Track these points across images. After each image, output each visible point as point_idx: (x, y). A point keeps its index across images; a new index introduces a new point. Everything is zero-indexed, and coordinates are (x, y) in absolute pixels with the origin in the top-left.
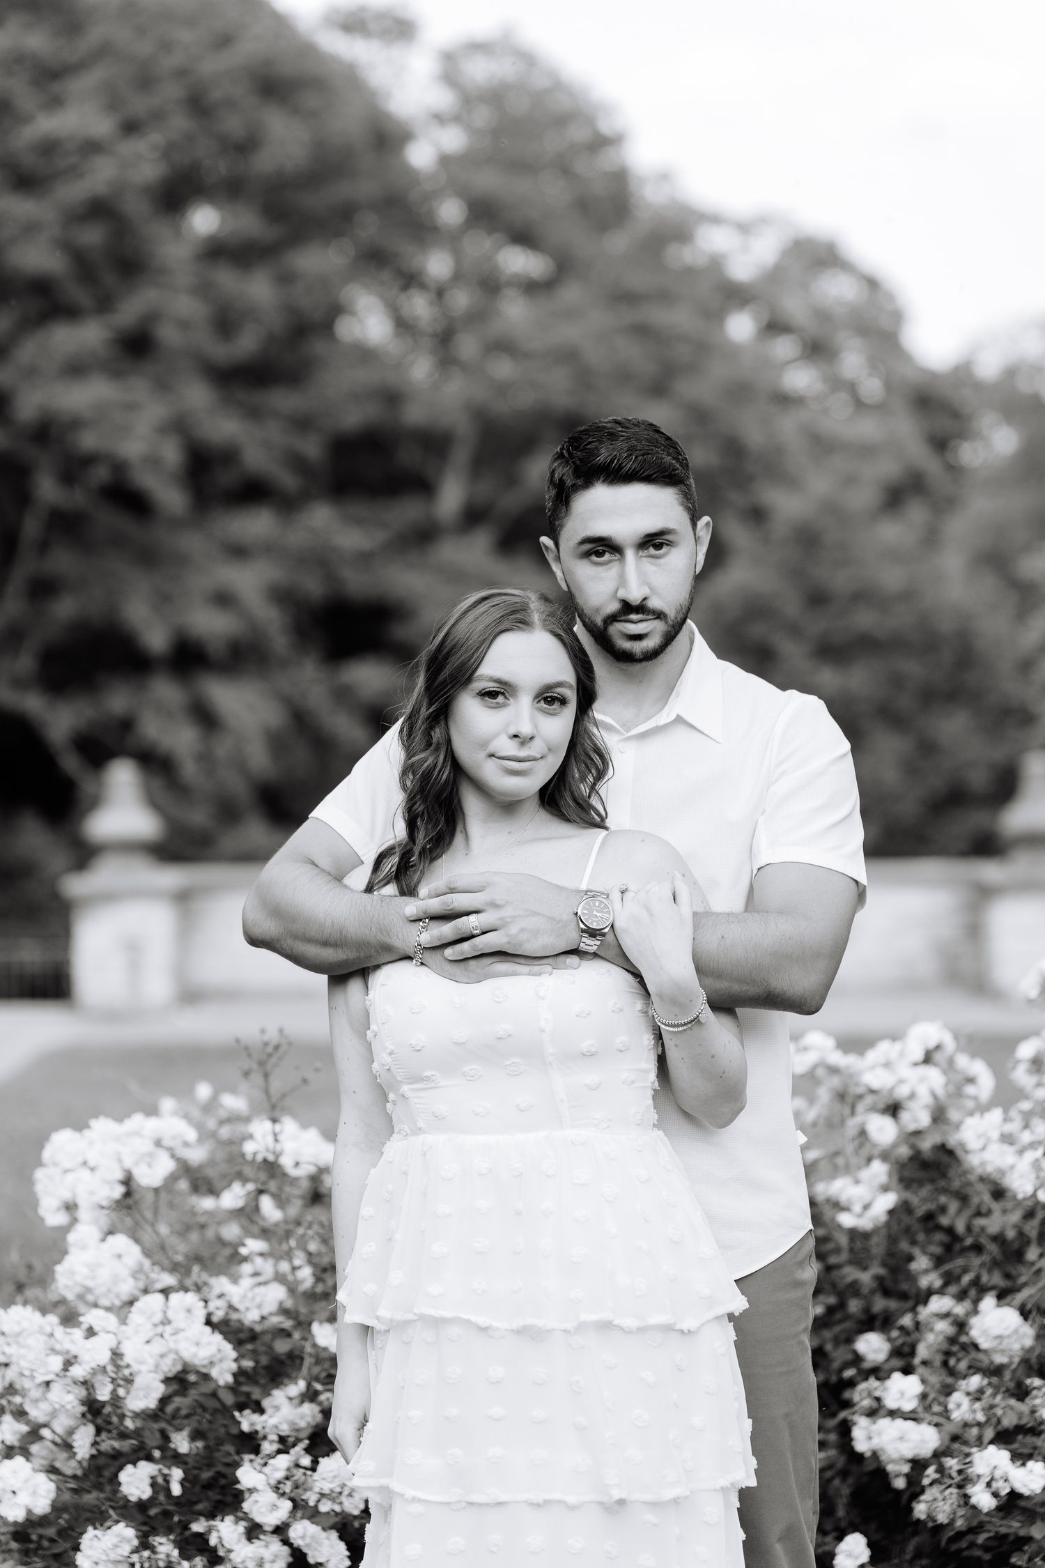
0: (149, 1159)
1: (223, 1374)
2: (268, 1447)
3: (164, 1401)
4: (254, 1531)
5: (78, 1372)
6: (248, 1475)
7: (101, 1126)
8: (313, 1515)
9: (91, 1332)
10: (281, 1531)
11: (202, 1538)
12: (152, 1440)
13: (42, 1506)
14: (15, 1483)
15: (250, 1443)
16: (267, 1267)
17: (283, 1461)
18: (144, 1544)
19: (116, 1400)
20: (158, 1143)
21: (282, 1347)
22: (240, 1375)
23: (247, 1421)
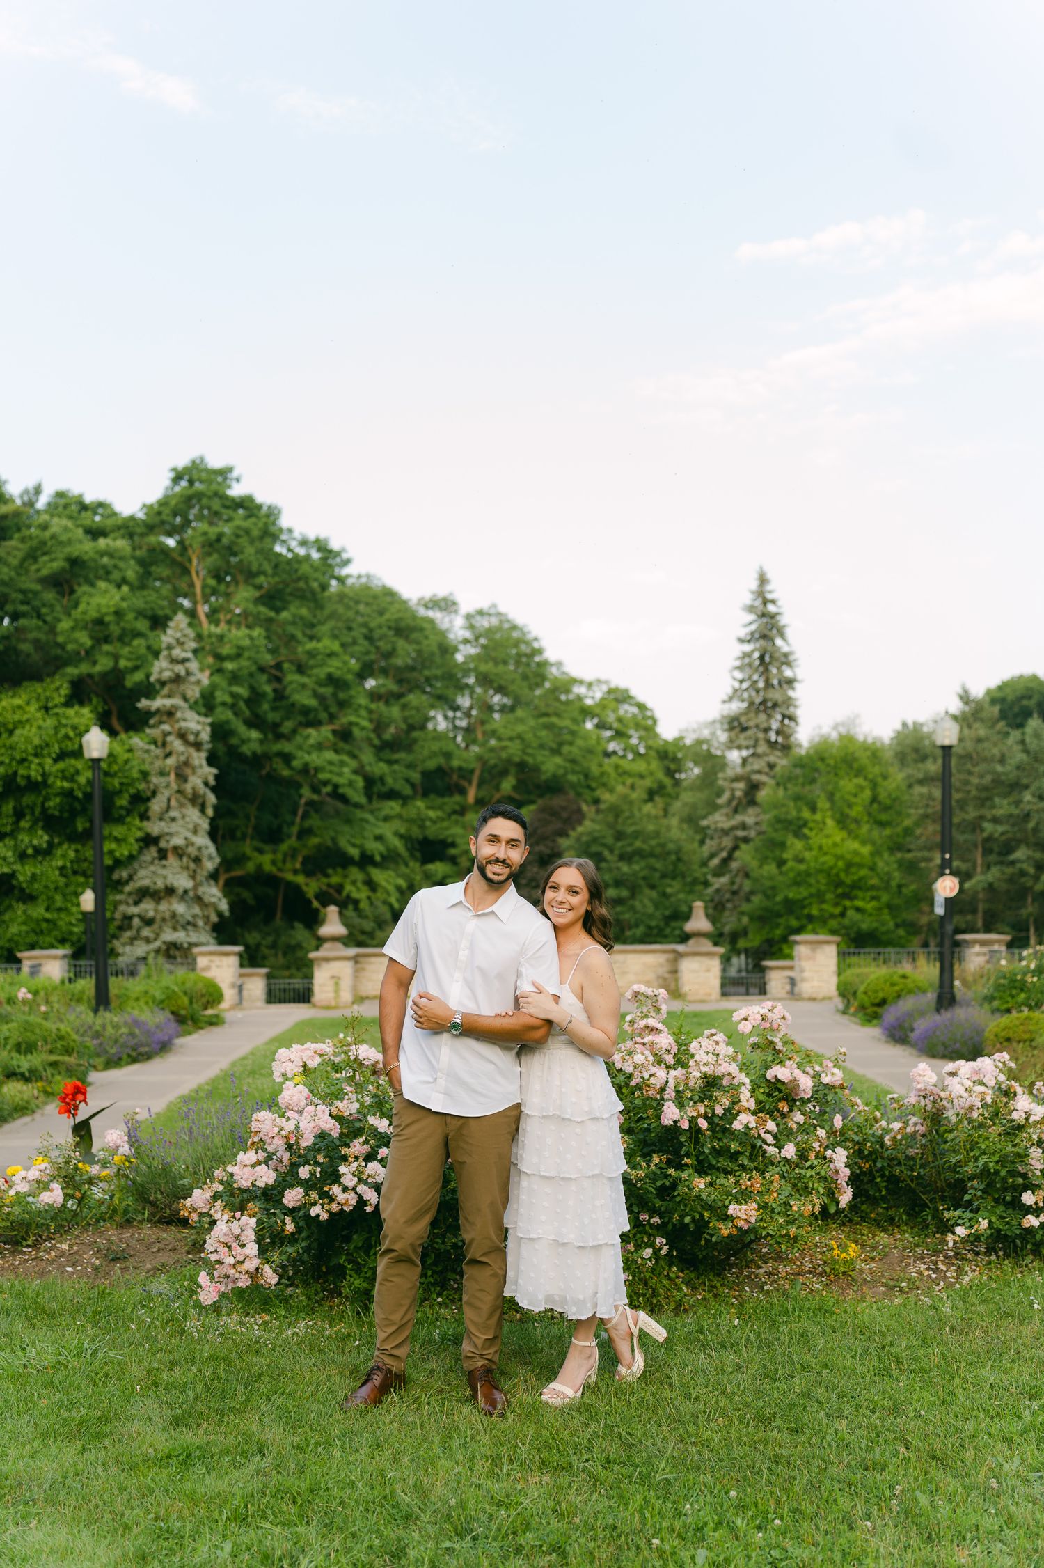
0: (312, 1058)
1: (335, 1134)
2: (350, 1160)
3: (315, 1144)
4: (345, 1189)
5: (283, 1133)
6: (342, 1169)
7: (295, 1046)
8: (366, 1183)
9: (288, 1119)
10: (354, 1189)
11: (327, 1192)
12: (310, 1156)
13: (271, 1182)
14: (262, 1174)
15: (345, 1158)
16: (354, 1097)
17: (356, 1164)
18: (307, 1194)
19: (297, 1143)
20: (316, 1052)
21: (357, 1125)
22: (341, 1134)
23: (344, 1151)
